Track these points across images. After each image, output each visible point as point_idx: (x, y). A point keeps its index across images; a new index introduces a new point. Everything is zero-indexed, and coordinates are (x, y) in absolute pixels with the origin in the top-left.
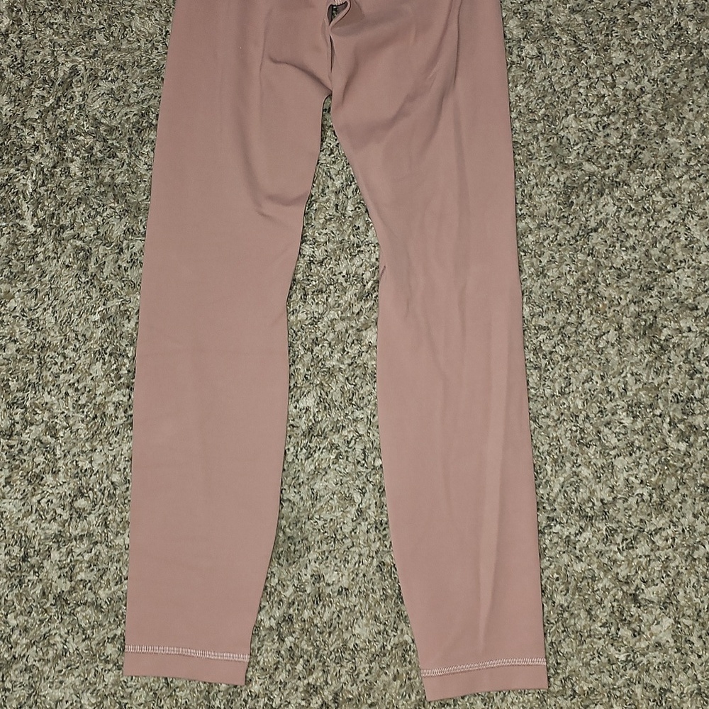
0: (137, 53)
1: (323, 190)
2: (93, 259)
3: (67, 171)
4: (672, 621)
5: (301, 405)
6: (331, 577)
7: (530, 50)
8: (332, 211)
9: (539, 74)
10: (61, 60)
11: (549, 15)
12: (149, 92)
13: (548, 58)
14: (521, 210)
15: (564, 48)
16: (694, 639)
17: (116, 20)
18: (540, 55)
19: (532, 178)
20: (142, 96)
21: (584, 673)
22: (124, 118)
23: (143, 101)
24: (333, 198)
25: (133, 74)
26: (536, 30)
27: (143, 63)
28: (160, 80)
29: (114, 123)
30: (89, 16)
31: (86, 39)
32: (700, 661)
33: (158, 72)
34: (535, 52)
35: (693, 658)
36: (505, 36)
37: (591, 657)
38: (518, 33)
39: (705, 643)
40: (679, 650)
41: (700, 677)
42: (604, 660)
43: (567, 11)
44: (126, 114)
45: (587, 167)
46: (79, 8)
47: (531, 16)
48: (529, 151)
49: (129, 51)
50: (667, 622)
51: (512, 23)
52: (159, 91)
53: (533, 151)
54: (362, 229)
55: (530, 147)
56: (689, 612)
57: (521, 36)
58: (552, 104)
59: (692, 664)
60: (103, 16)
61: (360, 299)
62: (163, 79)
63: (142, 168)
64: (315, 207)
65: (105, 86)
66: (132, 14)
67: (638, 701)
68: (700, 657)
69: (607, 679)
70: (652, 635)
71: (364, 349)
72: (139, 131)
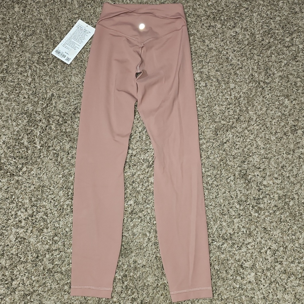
0: (73, 89)
1: (135, 132)
2: (59, 157)
3: (51, 128)
4: (254, 274)
5: (129, 203)
6: (140, 261)
7: (203, 84)
8: (138, 139)
9: (206, 92)
10: (48, 91)
11: (209, 73)
12: (77, 101)
13: (209, 86)
14: (201, 137)
15: (214, 83)
16: (262, 280)
17: (66, 78)
18: (206, 86)
19: (204, 126)
20: (75, 103)
21: (225, 292)
22: (70, 110)
23: (75, 104)
24: (139, 134)
25: (72, 95)
26: (204, 77)
27: (75, 92)
28: (81, 97)
29: (66, 112)
30: (58, 77)
31: (57, 85)
32: (264, 287)
33: (80, 95)
34: (204, 85)
35: (262, 286)
36: (194, 80)
37: (227, 287)
38: (199, 79)
39: (265, 281)
40: (257, 284)
41: (264, 293)
42: (232, 287)
43: (215, 71)
44: (70, 109)
45: (223, 122)
46: (54, 74)
47: (203, 73)
48: (203, 117)
49: (71, 88)
50: (253, 274)
51: (197, 75)
52: (81, 101)
53: (204, 117)
54: (148, 144)
55: (203, 116)
56: (260, 271)
57: (200, 80)
58: (210, 102)
59: (261, 288)
60: (62, 77)
61: (148, 167)
62: (82, 97)
63: (75, 126)
64: (133, 137)
65: (63, 100)
66: (72, 76)
67: (243, 301)
68: (264, 286)
69: (233, 294)
70: (248, 279)
71: (150, 184)
72: (74, 114)
